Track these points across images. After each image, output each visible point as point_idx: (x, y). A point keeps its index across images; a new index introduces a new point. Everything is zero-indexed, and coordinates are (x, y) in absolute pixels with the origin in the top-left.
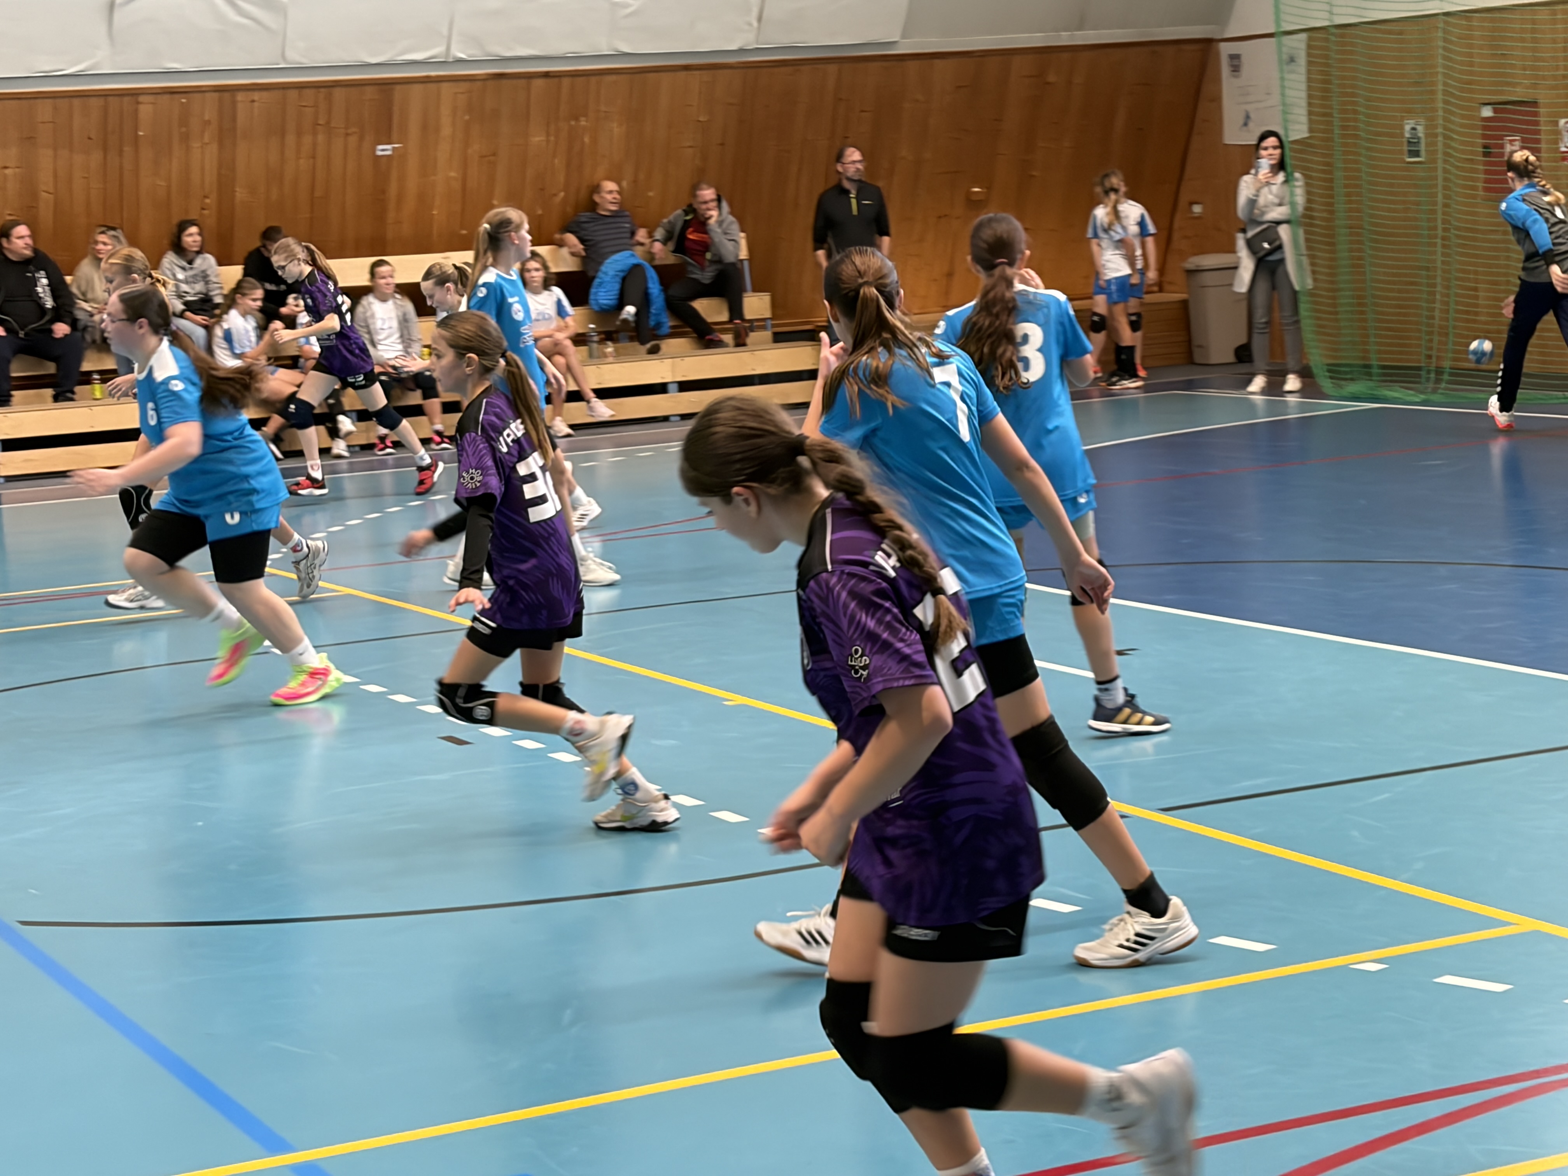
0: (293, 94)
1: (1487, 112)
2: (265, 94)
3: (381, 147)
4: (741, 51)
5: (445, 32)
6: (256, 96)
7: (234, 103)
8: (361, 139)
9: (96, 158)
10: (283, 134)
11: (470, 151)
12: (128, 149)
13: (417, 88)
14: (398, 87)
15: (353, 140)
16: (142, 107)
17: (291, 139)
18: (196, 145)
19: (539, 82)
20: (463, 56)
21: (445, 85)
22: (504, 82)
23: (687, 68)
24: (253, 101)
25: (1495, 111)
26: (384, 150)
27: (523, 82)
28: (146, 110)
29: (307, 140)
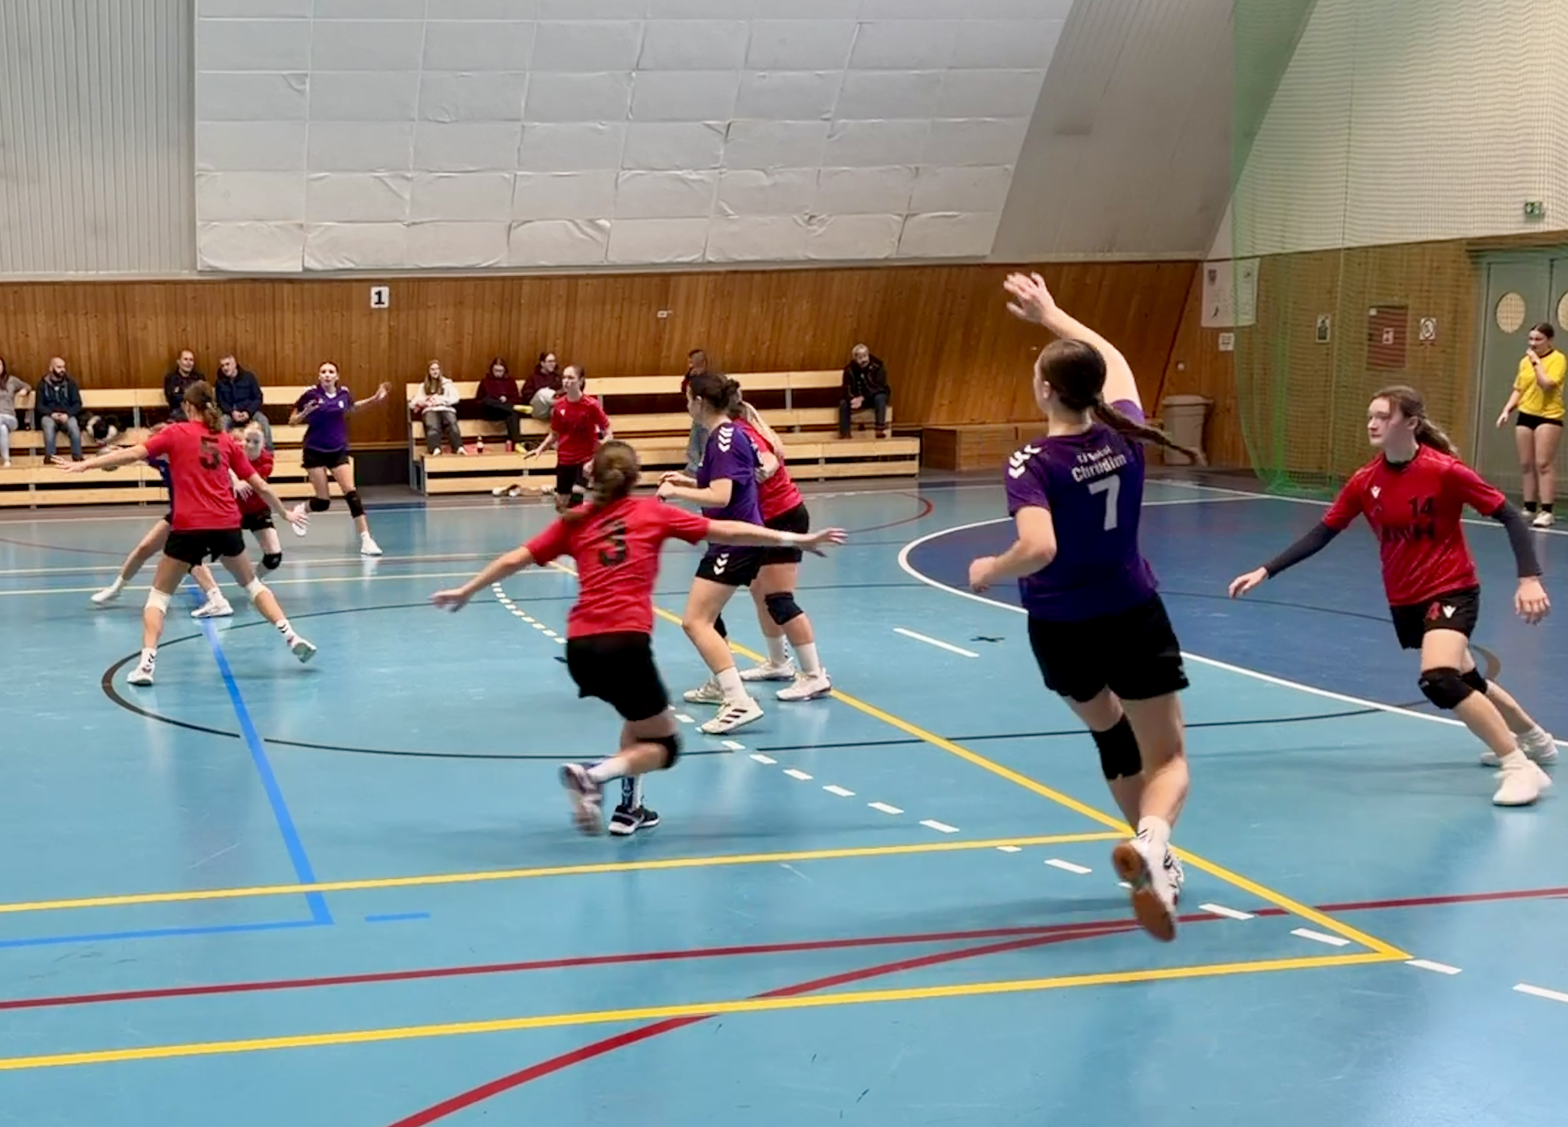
0: (611, 280)
1: (1373, 312)
2: (595, 281)
3: (660, 312)
4: (886, 259)
5: (703, 245)
6: (590, 281)
7: (577, 285)
8: (650, 307)
9: (497, 315)
10: (604, 303)
11: (714, 316)
12: (515, 311)
13: (684, 279)
14: (673, 278)
15: (645, 308)
16: (524, 287)
17: (608, 307)
18: (553, 309)
19: (758, 277)
20: (712, 259)
21: (701, 277)
22: (738, 276)
23: (851, 269)
24: (587, 284)
25: (1378, 312)
26: (663, 314)
27: (749, 276)
28: (526, 288)
29: (617, 307)
